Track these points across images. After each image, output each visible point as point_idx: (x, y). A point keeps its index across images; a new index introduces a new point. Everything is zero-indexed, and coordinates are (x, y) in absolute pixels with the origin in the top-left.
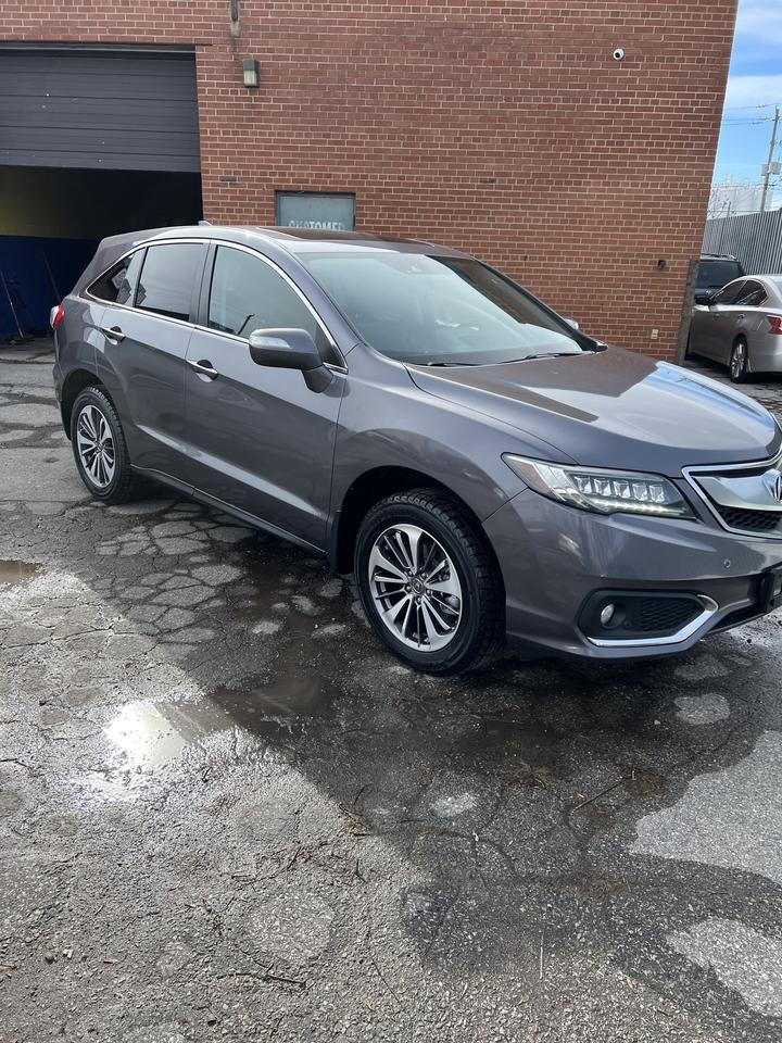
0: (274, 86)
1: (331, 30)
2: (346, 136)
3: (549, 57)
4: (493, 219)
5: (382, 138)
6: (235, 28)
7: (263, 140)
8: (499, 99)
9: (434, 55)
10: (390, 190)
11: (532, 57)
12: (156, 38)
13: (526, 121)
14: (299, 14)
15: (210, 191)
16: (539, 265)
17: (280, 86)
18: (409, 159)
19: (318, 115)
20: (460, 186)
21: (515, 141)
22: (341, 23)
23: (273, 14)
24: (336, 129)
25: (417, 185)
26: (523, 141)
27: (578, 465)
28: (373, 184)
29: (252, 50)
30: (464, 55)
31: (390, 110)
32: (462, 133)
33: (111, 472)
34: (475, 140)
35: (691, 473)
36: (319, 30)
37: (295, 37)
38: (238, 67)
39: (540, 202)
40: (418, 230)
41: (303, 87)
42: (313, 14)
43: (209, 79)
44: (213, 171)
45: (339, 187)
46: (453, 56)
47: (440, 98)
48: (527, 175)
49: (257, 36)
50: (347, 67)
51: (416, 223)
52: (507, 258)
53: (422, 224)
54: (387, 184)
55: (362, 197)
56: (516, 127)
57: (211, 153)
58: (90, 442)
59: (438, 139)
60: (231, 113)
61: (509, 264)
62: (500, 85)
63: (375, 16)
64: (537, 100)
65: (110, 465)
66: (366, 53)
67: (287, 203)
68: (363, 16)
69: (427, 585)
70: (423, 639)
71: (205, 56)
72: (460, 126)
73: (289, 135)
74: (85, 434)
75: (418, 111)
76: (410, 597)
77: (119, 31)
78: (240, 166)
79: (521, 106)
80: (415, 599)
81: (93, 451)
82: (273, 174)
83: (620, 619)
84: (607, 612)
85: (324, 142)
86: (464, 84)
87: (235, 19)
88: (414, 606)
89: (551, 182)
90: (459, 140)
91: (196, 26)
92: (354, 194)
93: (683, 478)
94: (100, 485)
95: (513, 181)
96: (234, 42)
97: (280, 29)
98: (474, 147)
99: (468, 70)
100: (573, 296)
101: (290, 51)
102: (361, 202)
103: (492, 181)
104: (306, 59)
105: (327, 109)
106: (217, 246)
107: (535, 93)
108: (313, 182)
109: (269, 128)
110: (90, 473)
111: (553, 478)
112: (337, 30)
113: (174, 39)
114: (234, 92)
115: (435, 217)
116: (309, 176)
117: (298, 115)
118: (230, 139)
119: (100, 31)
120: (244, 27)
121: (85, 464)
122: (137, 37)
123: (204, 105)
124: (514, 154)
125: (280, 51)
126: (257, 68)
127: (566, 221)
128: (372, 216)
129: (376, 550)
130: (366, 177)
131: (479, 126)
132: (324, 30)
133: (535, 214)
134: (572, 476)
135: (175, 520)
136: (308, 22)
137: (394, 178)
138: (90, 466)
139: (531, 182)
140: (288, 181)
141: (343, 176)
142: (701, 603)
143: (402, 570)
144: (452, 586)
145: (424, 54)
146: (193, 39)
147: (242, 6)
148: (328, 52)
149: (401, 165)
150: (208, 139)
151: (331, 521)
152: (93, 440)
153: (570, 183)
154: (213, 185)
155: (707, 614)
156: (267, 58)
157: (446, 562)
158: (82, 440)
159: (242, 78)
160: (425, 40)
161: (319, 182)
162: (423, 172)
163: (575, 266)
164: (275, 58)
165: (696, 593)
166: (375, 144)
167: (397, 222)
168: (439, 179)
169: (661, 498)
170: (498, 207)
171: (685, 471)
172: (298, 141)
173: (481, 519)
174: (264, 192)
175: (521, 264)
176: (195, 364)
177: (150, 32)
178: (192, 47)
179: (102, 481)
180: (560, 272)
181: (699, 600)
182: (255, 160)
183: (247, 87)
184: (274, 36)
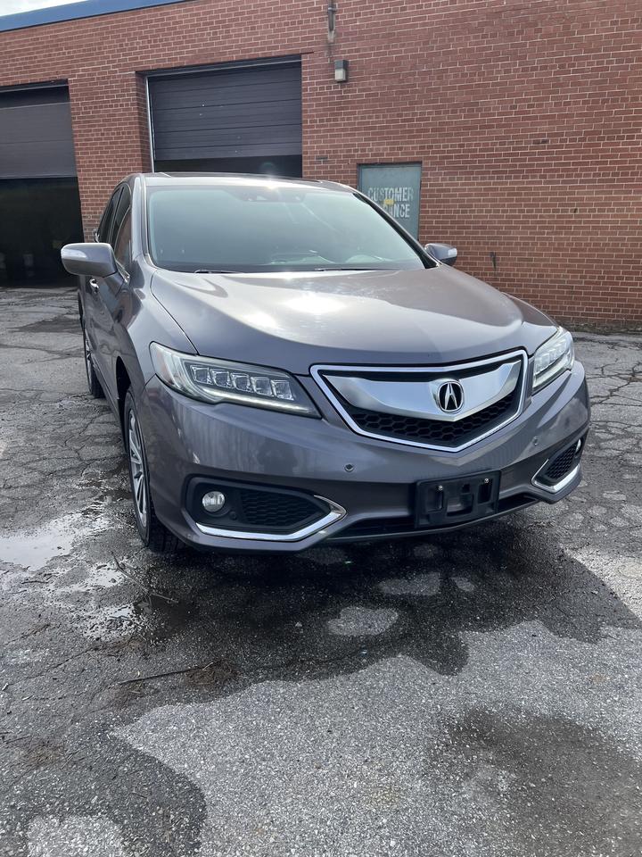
0: (359, 80)
1: (406, 27)
2: (414, 114)
3: (603, 24)
4: (544, 177)
5: (447, 112)
6: (331, 37)
7: (349, 124)
8: (554, 67)
9: (494, 35)
10: (451, 157)
11: (585, 26)
12: (274, 53)
13: (580, 84)
14: (381, 18)
15: (308, 168)
16: (589, 216)
17: (363, 79)
18: (469, 128)
19: (394, 99)
20: (514, 149)
21: (569, 103)
22: (414, 20)
23: (361, 20)
24: (406, 109)
25: (475, 150)
26: (575, 103)
27: (198, 354)
28: (438, 152)
29: (344, 52)
30: (520, 33)
31: (454, 88)
32: (517, 101)
34: (529, 106)
35: (321, 372)
36: (396, 28)
37: (377, 36)
38: (332, 67)
39: (591, 157)
40: (476, 189)
41: (381, 77)
42: (394, 16)
43: (310, 80)
44: (311, 151)
45: (408, 158)
46: (511, 34)
47: (499, 72)
48: (580, 133)
49: (347, 40)
50: (419, 56)
51: (473, 184)
52: (558, 211)
53: (478, 184)
54: (449, 152)
55: (427, 164)
56: (570, 91)
57: (310, 137)
59: (495, 109)
60: (326, 104)
61: (559, 217)
62: (554, 54)
63: (444, 10)
64: (589, 64)
66: (435, 42)
67: (368, 174)
68: (433, 11)
71: (308, 62)
72: (515, 95)
73: (370, 117)
75: (478, 86)
76: (142, 476)
77: (248, 51)
78: (331, 147)
79: (574, 71)
82: (356, 151)
85: (397, 121)
86: (520, 58)
87: (331, 29)
89: (603, 139)
90: (515, 107)
91: (303, 39)
92: (421, 163)
93: (310, 375)
95: (565, 140)
96: (330, 47)
97: (366, 32)
98: (528, 112)
99: (525, 45)
100: (623, 245)
101: (372, 49)
102: (426, 169)
103: (544, 142)
104: (385, 53)
105: (402, 93)
107: (587, 58)
108: (388, 154)
109: (354, 113)
111: (174, 366)
112: (412, 26)
113: (286, 52)
114: (329, 88)
115: (490, 178)
116: (384, 150)
117: (378, 100)
118: (325, 126)
119: (237, 52)
120: (338, 35)
122: (260, 54)
123: (306, 101)
124: (566, 116)
125: (365, 50)
126: (346, 66)
127: (617, 174)
128: (435, 180)
130: (431, 147)
131: (532, 94)
132: (400, 28)
133: (586, 170)
134: (187, 364)
136: (388, 23)
137: (455, 146)
139: (584, 139)
140: (367, 155)
141: (411, 149)
145: (484, 36)
146: (300, 49)
147: (337, 18)
148: (403, 45)
149: (462, 134)
150: (308, 127)
153: (622, 138)
154: (311, 163)
155: (333, 516)
156: (355, 57)
159: (333, 76)
160: (486, 24)
161: (392, 155)
162: (481, 139)
163: (626, 216)
164: (361, 56)
165: (311, 493)
166: (440, 118)
167: (457, 184)
168: (495, 144)
169: (291, 398)
170: (550, 165)
171: (314, 371)
172: (376, 122)
174: (349, 166)
175: (571, 216)
177: (269, 48)
178: (299, 56)
180: (609, 222)
182: (343, 141)
183: (338, 82)
184: (361, 39)
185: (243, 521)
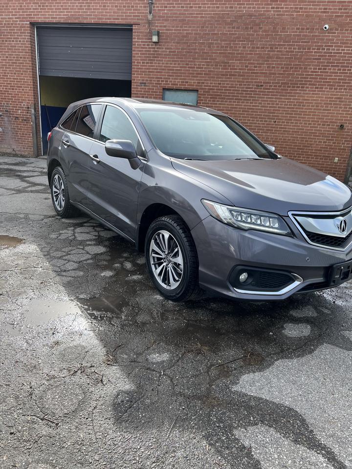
0: (166, 43)
1: (192, 17)
2: (195, 65)
3: (292, 29)
4: (261, 103)
5: (212, 65)
6: (150, 17)
7: (159, 66)
8: (267, 48)
9: (238, 28)
10: (214, 89)
11: (284, 28)
12: (117, 22)
13: (279, 58)
14: (178, 10)
15: (135, 88)
16: (282, 125)
17: (168, 42)
18: (223, 75)
19: (184, 55)
20: (246, 88)
21: (274, 67)
22: (197, 14)
23: (168, 10)
24: (192, 61)
25: (227, 87)
26: (278, 68)
27: (235, 206)
28: (207, 86)
29: (157, 26)
30: (252, 28)
31: (217, 53)
32: (249, 63)
33: (63, 203)
34: (255, 67)
35: (293, 215)
36: (187, 17)
37: (176, 20)
38: (151, 34)
39: (283, 96)
40: (226, 107)
41: (178, 43)
42: (185, 10)
43: (138, 39)
44: (137, 79)
45: (191, 88)
46: (247, 28)
47: (240, 47)
48: (279, 83)
49: (159, 20)
50: (199, 34)
51: (225, 104)
52: (267, 121)
53: (227, 105)
54: (213, 86)
55: (201, 92)
56: (275, 61)
57: (136, 71)
58: (56, 190)
59: (238, 66)
60: (146, 54)
61: (267, 124)
62: (268, 41)
63: (213, 11)
64: (285, 48)
65: (63, 201)
66: (207, 27)
67: (168, 94)
68: (207, 11)
69: (171, 259)
70: (169, 284)
71: (136, 29)
72: (248, 60)
73: (171, 64)
74: (56, 187)
75: (229, 53)
76: (165, 264)
77: (100, 19)
78: (148, 78)
79: (277, 51)
80: (167, 265)
81: (58, 194)
82: (162, 81)
83: (250, 281)
84: (243, 277)
85: (186, 67)
86: (251, 41)
87: (150, 13)
88: (166, 268)
89: (290, 87)
90: (247, 67)
91: (134, 16)
92: (198, 91)
93: (288, 216)
94: (59, 209)
95: (271, 86)
96: (149, 23)
97: (170, 17)
98: (254, 70)
99: (253, 35)
100: (297, 140)
101: (173, 27)
102: (200, 94)
103: (262, 86)
104: (180, 30)
105: (188, 52)
106: (107, 105)
107: (284, 45)
108: (180, 85)
109: (162, 61)
110: (56, 203)
111: (223, 212)
112: (195, 17)
113: (124, 22)
114: (148, 45)
115: (234, 102)
116: (178, 82)
117: (175, 55)
118: (145, 66)
119: (94, 18)
120: (154, 16)
121: (55, 200)
122: (108, 21)
123: (135, 51)
124: (273, 74)
125: (169, 27)
126: (158, 34)
127: (296, 105)
128: (205, 100)
129: (153, 241)
130: (204, 83)
131: (256, 60)
132: (189, 17)
133: (281, 102)
134: (231, 211)
135: (87, 226)
136: (183, 14)
137: (216, 84)
138: (56, 201)
139: (280, 86)
140: (169, 84)
141: (193, 82)
142: (293, 277)
143: (163, 252)
144: (180, 260)
145: (233, 28)
146: (132, 22)
147: (154, 7)
148: (190, 27)
149: (220, 78)
150: (136, 65)
151: (136, 228)
152: (58, 189)
153: (299, 87)
154: (136, 85)
155: (297, 283)
156: (163, 30)
157: (178, 249)
158: (54, 189)
159: (151, 39)
160: (234, 21)
161: (183, 85)
162: (230, 81)
163: (299, 126)
164: (167, 30)
165: (290, 272)
166: (209, 68)
167: (217, 104)
168: (236, 85)
169: (277, 225)
170: (264, 98)
171: (290, 214)
172: (174, 67)
173: (190, 229)
174: (158, 89)
175: (273, 125)
176: (92, 156)
177: (114, 19)
178: (131, 25)
179: (60, 207)
180: (291, 129)
181: (291, 276)
182: (155, 75)
183: (154, 43)
184: (166, 20)
185: (258, 286)
